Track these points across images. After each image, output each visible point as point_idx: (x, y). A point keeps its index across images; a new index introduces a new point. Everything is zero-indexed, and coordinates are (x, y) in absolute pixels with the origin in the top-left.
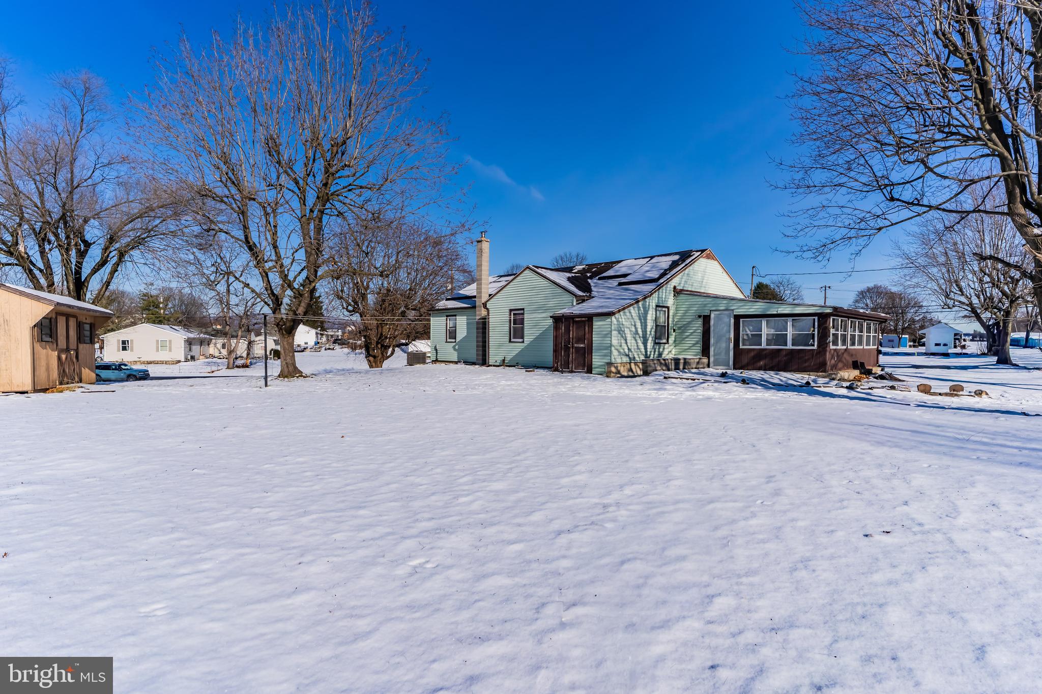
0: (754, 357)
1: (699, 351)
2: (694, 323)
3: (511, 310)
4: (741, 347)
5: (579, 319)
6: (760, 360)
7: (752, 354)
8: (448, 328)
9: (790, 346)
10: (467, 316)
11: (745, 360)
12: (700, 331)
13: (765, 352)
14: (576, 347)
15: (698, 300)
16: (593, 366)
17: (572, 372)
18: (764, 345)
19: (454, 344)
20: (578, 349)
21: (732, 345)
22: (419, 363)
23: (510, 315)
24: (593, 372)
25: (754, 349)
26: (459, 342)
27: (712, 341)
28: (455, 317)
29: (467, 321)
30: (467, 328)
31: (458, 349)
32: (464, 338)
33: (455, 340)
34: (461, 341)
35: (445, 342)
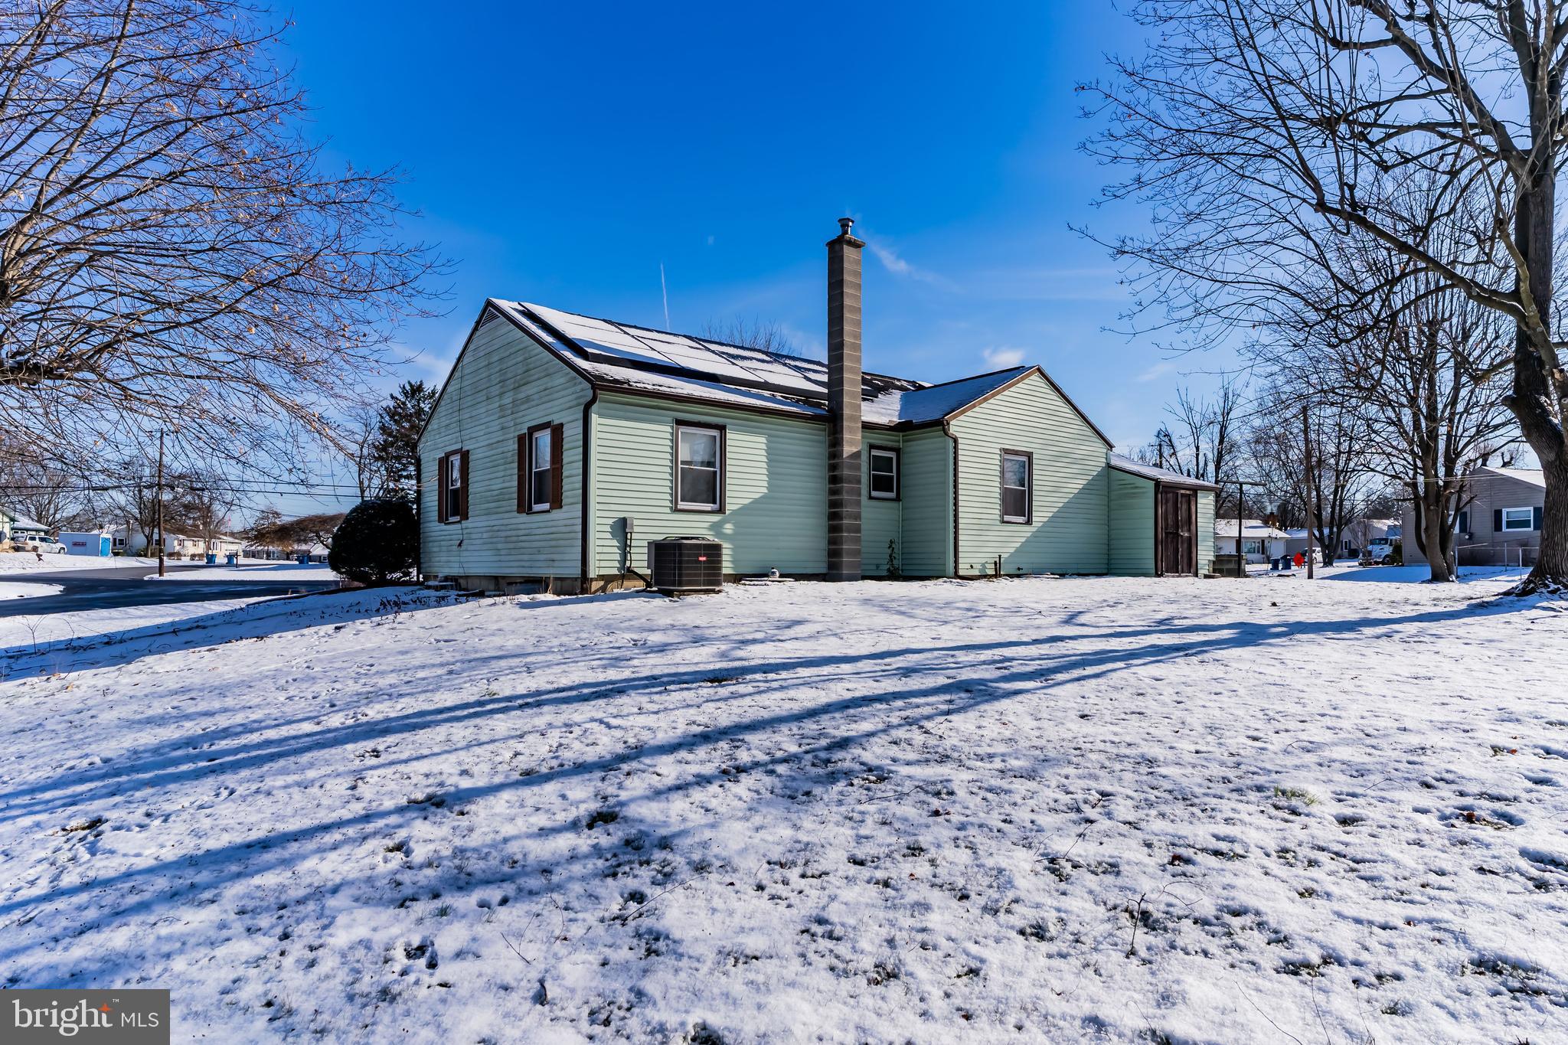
3: (1003, 451)
5: (1184, 492)
10: (769, 435)
14: (1181, 536)
19: (716, 518)
20: (1182, 540)
23: (1002, 458)
26: (734, 512)
28: (715, 433)
29: (770, 451)
30: (772, 474)
31: (736, 534)
32: (756, 501)
33: (716, 507)
34: (744, 510)
35: (668, 510)
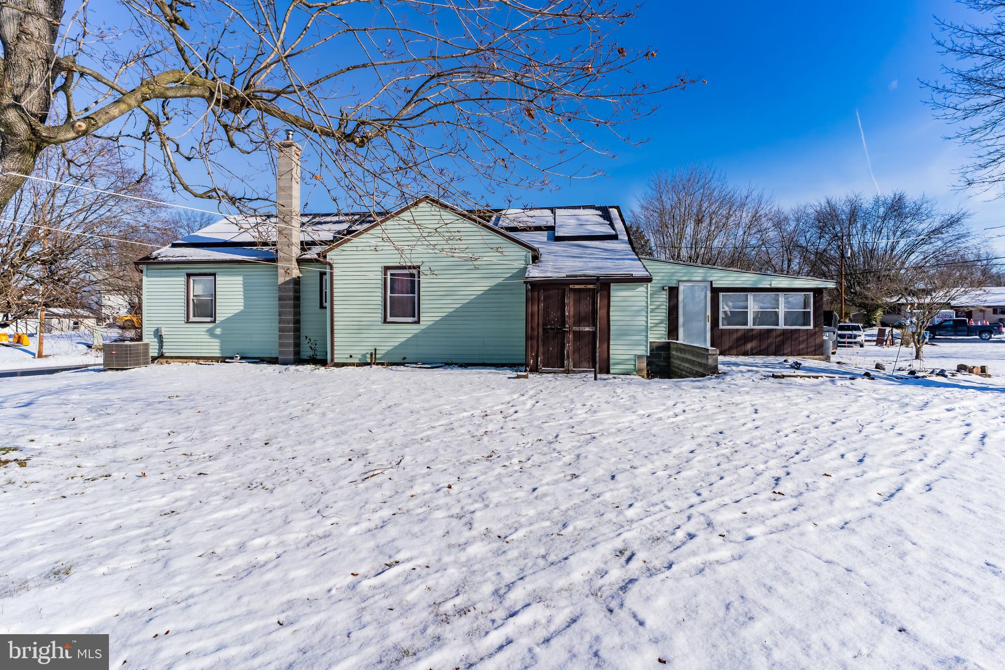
0: (738, 340)
1: (664, 332)
2: (656, 296)
3: (386, 268)
4: (721, 327)
5: (582, 287)
6: (745, 344)
7: (735, 336)
8: (191, 297)
9: (782, 326)
10: (244, 275)
11: (727, 343)
12: (664, 307)
13: (751, 334)
14: (575, 332)
15: (662, 267)
16: (611, 361)
17: (568, 372)
18: (750, 325)
19: (211, 325)
20: (578, 335)
21: (709, 325)
22: (137, 364)
23: (385, 274)
24: (611, 371)
25: (737, 330)
26: (222, 322)
27: (681, 320)
28: (212, 278)
29: (245, 285)
30: (246, 298)
31: (222, 334)
32: (236, 315)
33: (213, 319)
34: (228, 320)
35: (183, 322)
